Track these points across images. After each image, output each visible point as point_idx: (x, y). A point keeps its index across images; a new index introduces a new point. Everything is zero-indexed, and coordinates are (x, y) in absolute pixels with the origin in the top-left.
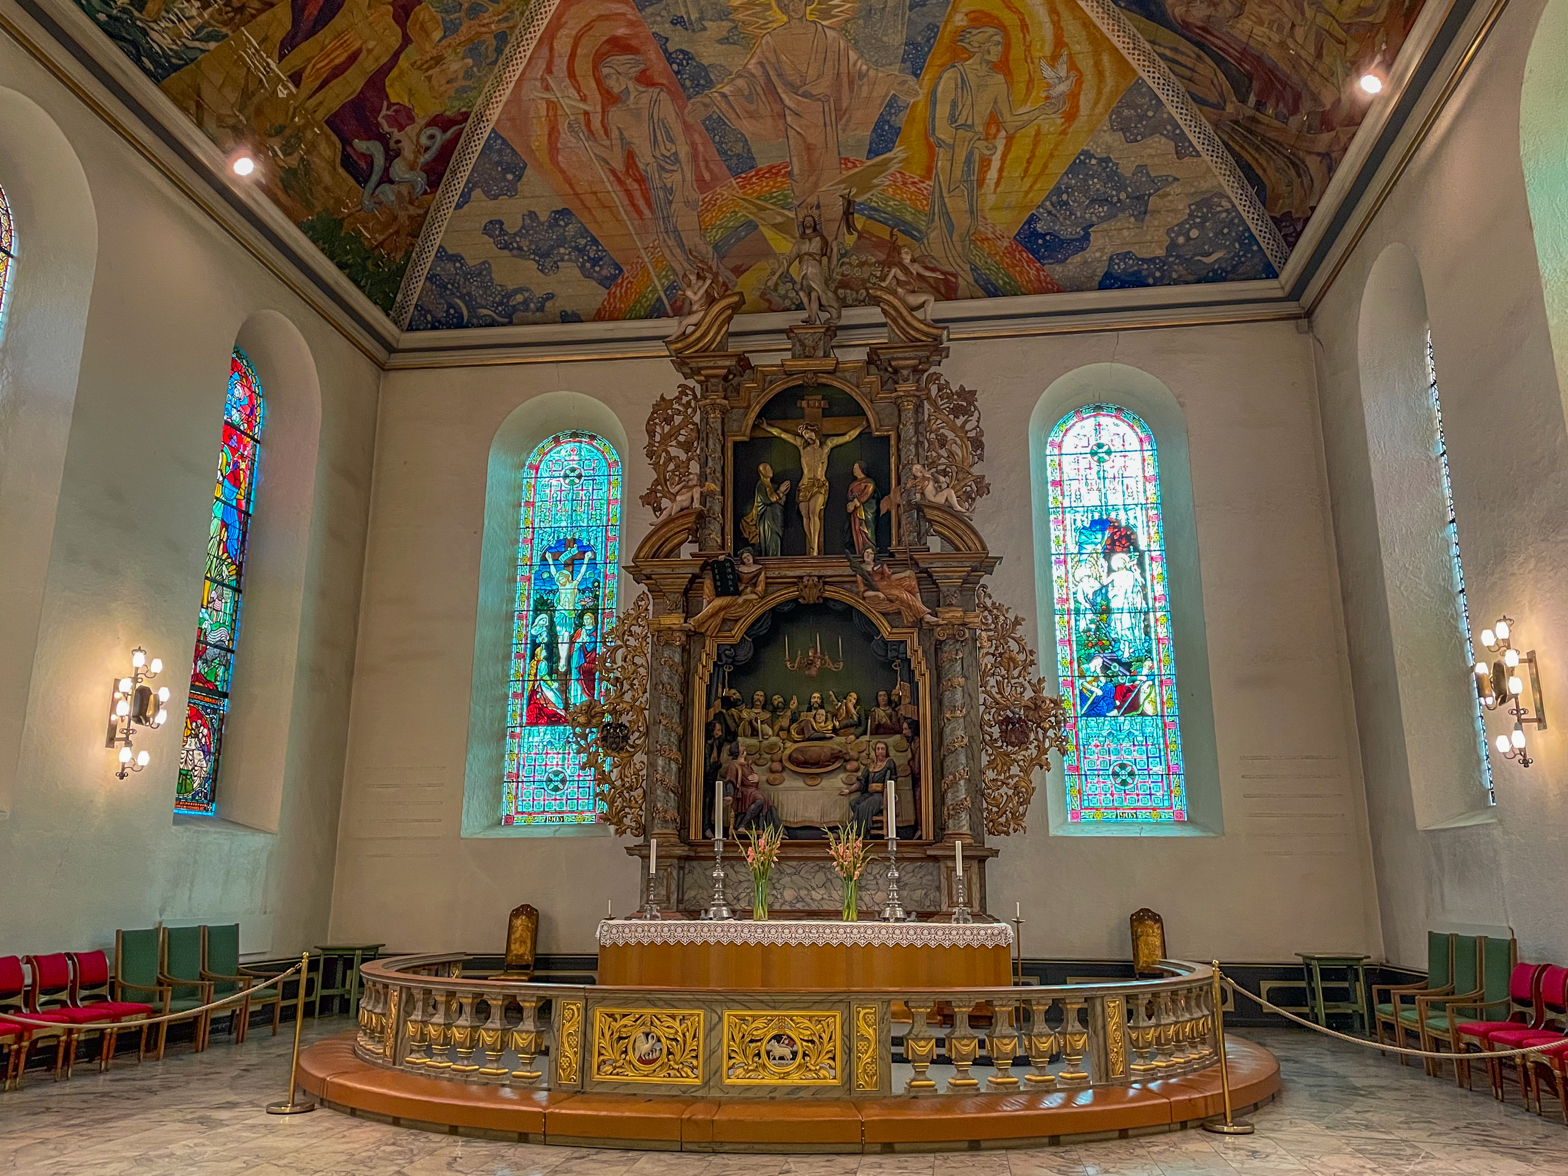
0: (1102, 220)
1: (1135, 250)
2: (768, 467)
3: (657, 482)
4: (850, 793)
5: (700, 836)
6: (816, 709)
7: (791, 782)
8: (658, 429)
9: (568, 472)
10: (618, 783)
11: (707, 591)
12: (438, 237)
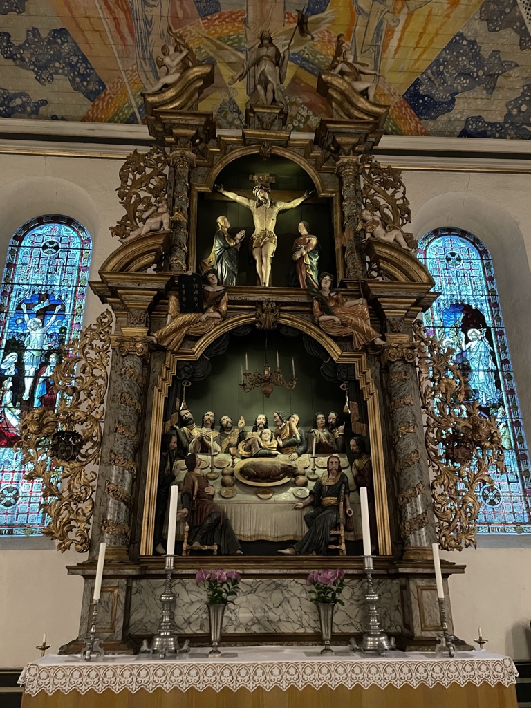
0: (465, 89)
1: (484, 115)
2: (226, 220)
3: (125, 218)
4: (304, 507)
5: (151, 552)
6: (261, 428)
7: (241, 496)
8: (131, 176)
9: (47, 244)
10: (66, 494)
11: (171, 307)
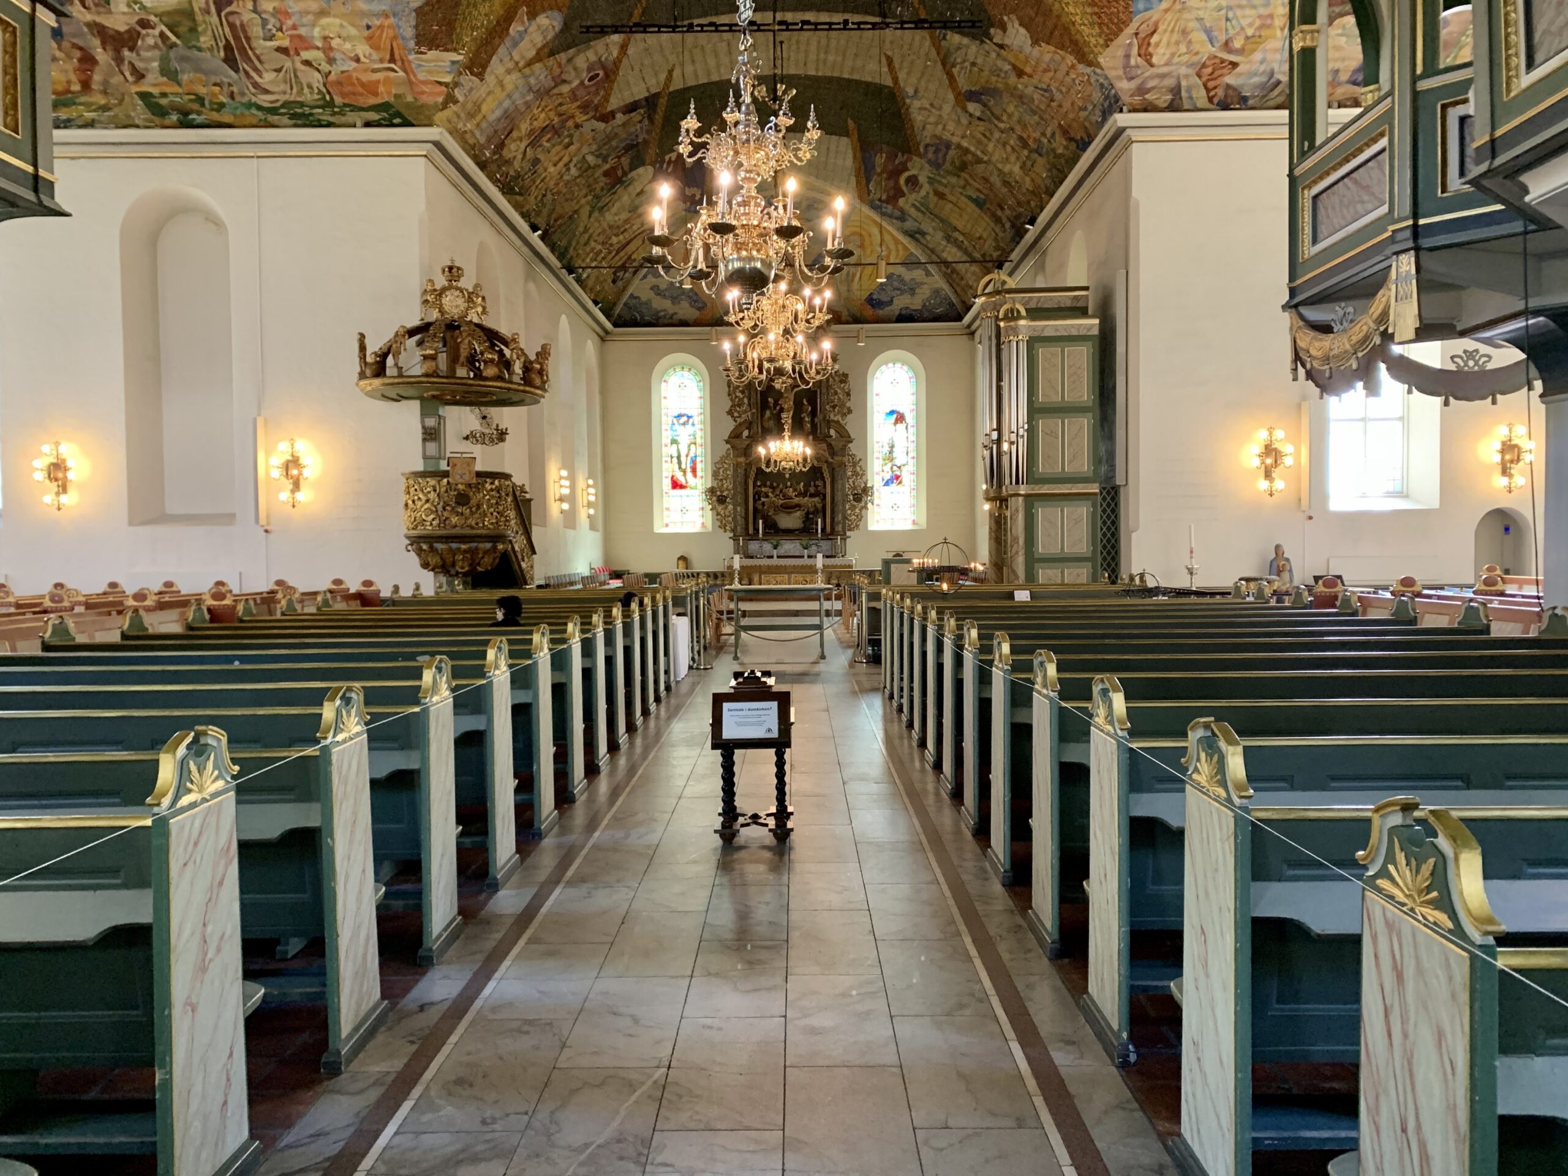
0: (898, 295)
2: (772, 399)
3: (732, 406)
4: (804, 518)
5: (752, 533)
6: (789, 488)
7: (782, 514)
10: (723, 515)
12: (631, 290)
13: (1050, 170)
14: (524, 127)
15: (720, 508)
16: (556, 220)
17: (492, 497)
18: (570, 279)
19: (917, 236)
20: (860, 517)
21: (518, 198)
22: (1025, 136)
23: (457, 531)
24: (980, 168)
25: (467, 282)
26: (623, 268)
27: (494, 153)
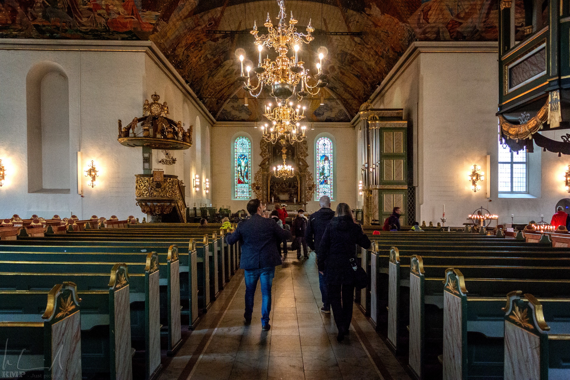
0: (326, 112)
1: (330, 117)
3: (262, 152)
4: (289, 196)
5: (270, 201)
7: (281, 194)
8: (262, 144)
9: (242, 143)
10: (258, 194)
12: (223, 107)
13: (387, 64)
14: (184, 42)
15: (257, 191)
16: (196, 79)
17: (170, 185)
18: (200, 102)
19: (333, 89)
20: (311, 196)
21: (181, 70)
22: (377, 50)
23: (156, 198)
24: (359, 63)
25: (161, 101)
26: (221, 98)
27: (172, 52)
